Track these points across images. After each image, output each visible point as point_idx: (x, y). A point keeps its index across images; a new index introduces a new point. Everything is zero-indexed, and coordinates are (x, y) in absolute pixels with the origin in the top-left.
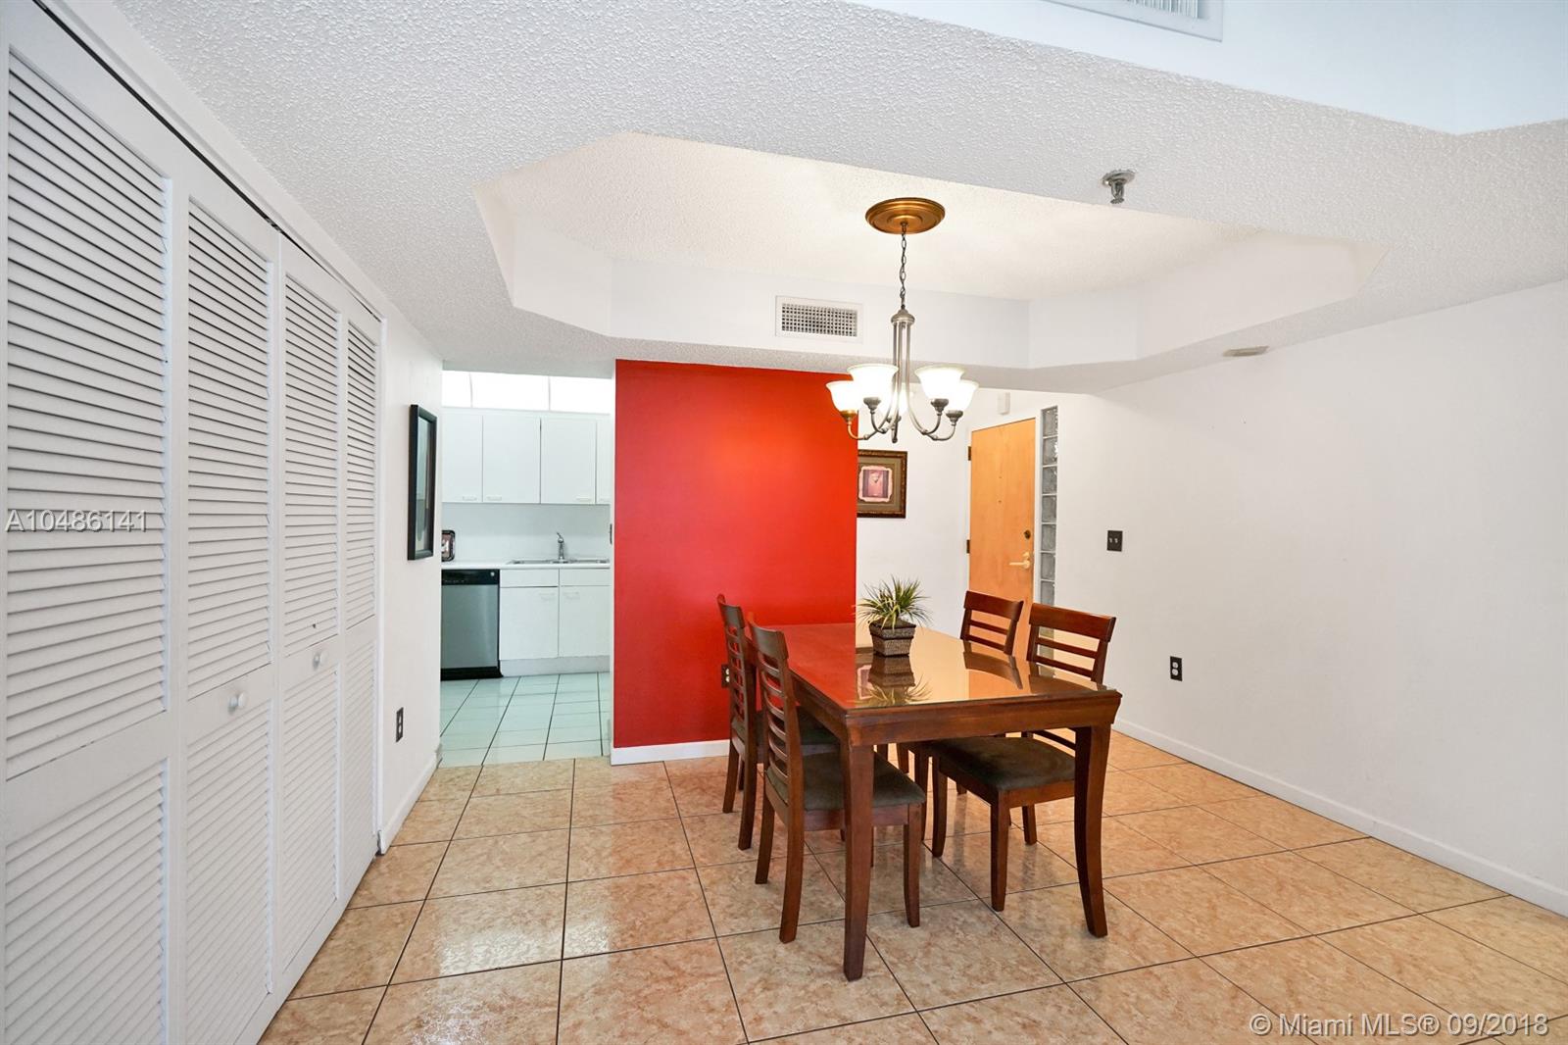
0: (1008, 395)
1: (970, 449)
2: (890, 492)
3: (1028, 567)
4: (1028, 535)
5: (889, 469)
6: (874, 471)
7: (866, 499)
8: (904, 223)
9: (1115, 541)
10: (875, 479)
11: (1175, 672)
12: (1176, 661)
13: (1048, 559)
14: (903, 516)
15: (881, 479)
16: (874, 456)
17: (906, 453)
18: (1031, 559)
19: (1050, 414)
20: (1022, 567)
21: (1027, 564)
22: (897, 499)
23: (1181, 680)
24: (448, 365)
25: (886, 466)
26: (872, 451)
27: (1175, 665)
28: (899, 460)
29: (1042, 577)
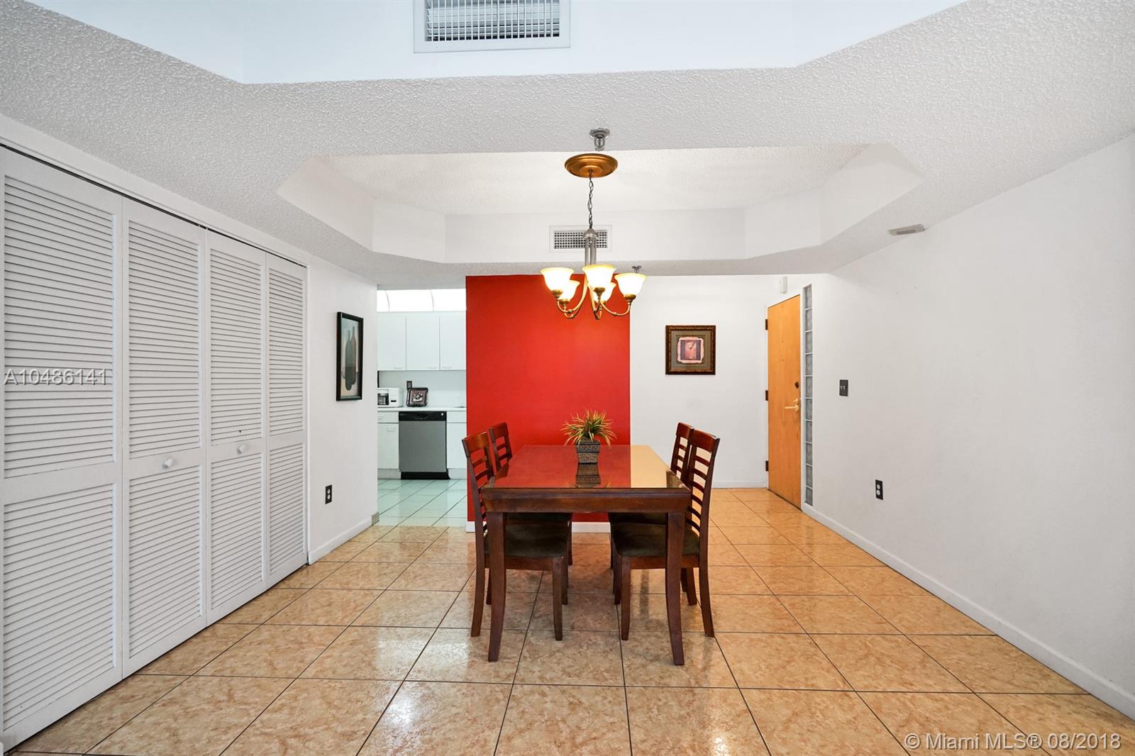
0: (785, 279)
1: (767, 321)
2: (702, 356)
3: (797, 410)
4: (797, 385)
5: (701, 339)
6: (689, 341)
7: (684, 361)
8: (591, 171)
9: (844, 388)
10: (690, 346)
11: (879, 493)
12: (879, 483)
13: (809, 402)
14: (713, 373)
15: (695, 346)
16: (689, 330)
17: (714, 327)
18: (799, 404)
19: (807, 290)
20: (794, 410)
21: (797, 407)
22: (708, 360)
23: (882, 499)
24: (380, 287)
25: (699, 337)
26: (687, 326)
27: (879, 487)
28: (709, 332)
29: (807, 418)
